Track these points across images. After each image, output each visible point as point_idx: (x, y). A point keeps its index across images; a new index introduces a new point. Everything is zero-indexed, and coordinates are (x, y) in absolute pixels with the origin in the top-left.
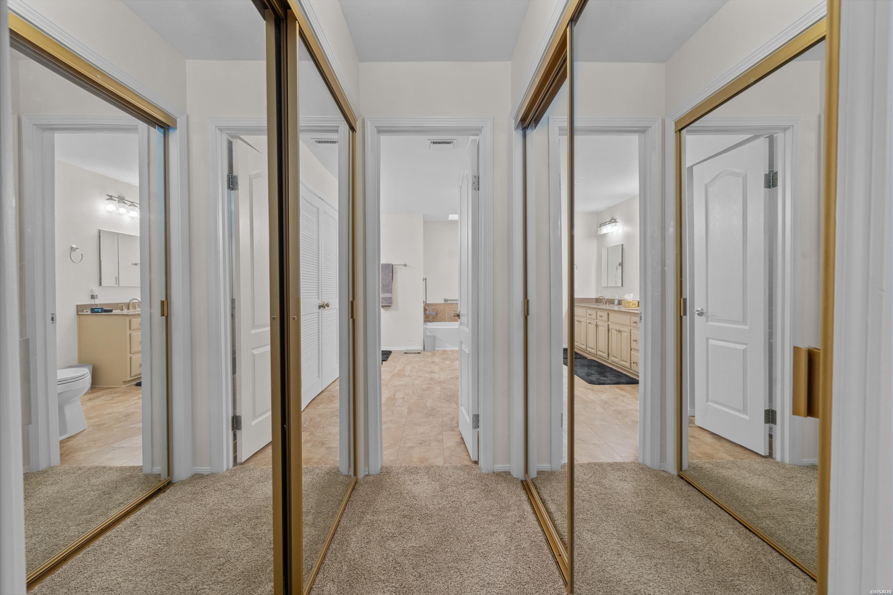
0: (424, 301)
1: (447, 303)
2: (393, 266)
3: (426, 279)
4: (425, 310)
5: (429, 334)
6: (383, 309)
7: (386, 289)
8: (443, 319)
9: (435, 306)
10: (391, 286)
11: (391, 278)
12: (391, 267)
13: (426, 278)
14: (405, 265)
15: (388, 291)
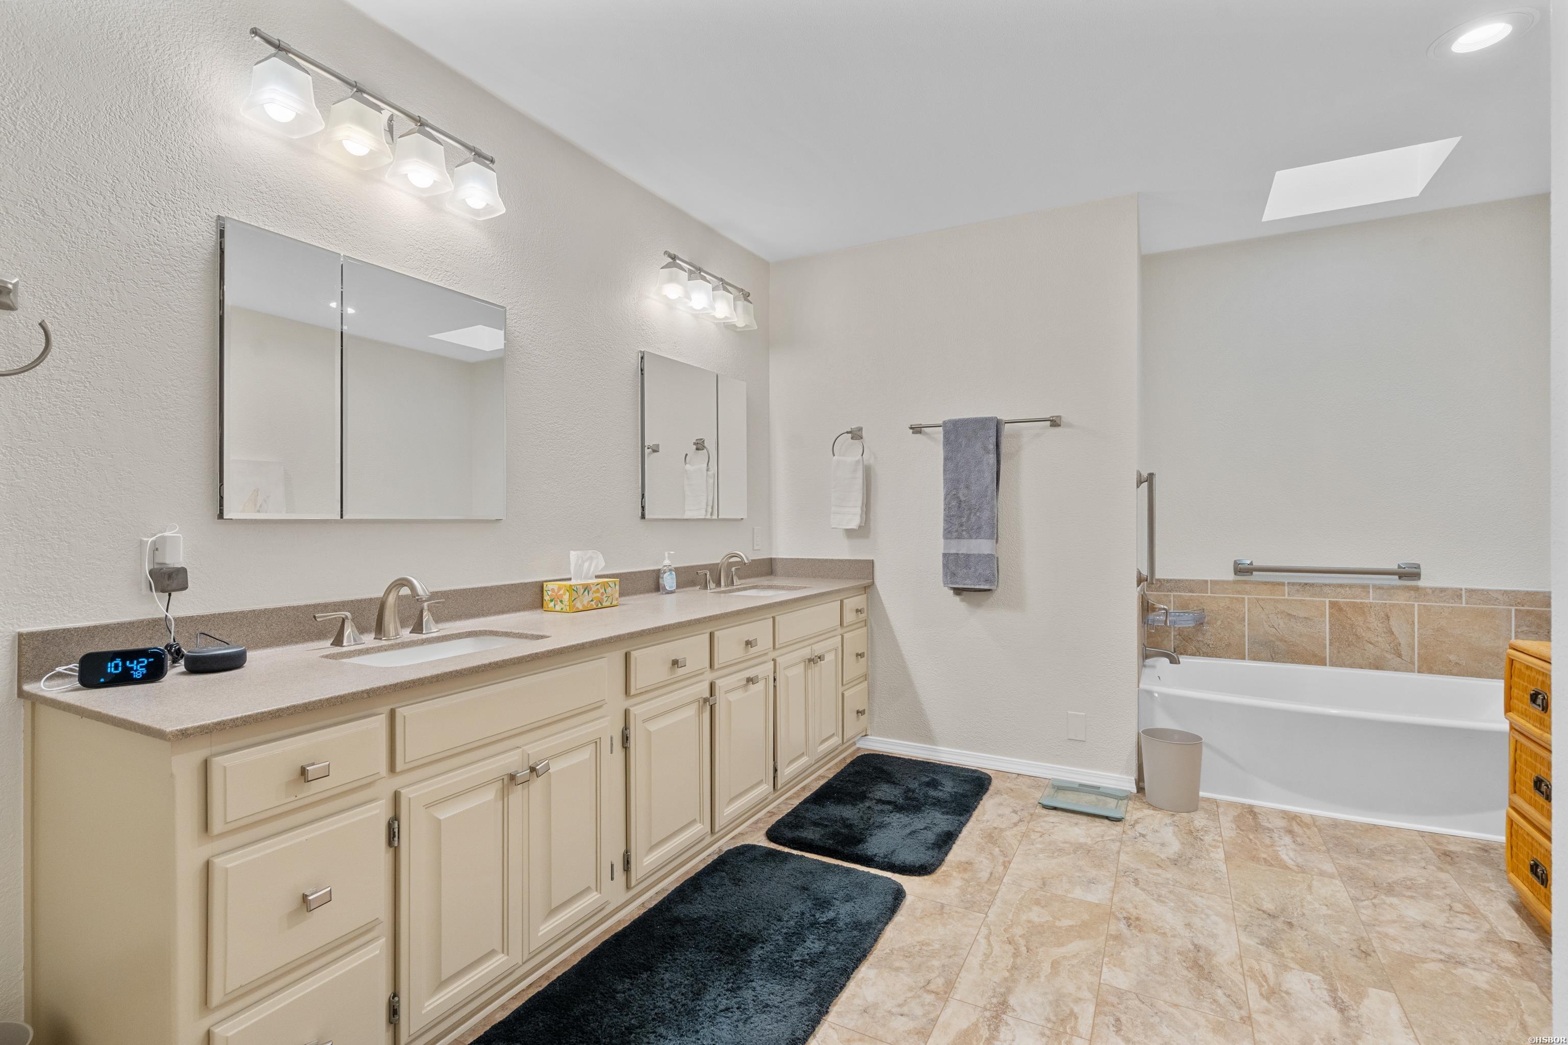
0: (1139, 573)
1: (1246, 582)
2: (998, 425)
3: (1150, 478)
4: (1146, 608)
5: (1163, 722)
6: (962, 600)
7: (969, 519)
8: (1229, 645)
9: (1191, 591)
10: (992, 511)
11: (989, 476)
12: (993, 432)
13: (1151, 476)
14: (1055, 423)
15: (980, 528)
